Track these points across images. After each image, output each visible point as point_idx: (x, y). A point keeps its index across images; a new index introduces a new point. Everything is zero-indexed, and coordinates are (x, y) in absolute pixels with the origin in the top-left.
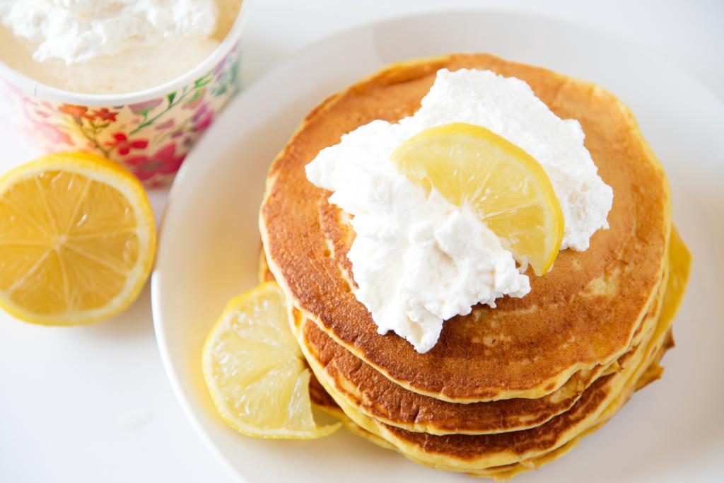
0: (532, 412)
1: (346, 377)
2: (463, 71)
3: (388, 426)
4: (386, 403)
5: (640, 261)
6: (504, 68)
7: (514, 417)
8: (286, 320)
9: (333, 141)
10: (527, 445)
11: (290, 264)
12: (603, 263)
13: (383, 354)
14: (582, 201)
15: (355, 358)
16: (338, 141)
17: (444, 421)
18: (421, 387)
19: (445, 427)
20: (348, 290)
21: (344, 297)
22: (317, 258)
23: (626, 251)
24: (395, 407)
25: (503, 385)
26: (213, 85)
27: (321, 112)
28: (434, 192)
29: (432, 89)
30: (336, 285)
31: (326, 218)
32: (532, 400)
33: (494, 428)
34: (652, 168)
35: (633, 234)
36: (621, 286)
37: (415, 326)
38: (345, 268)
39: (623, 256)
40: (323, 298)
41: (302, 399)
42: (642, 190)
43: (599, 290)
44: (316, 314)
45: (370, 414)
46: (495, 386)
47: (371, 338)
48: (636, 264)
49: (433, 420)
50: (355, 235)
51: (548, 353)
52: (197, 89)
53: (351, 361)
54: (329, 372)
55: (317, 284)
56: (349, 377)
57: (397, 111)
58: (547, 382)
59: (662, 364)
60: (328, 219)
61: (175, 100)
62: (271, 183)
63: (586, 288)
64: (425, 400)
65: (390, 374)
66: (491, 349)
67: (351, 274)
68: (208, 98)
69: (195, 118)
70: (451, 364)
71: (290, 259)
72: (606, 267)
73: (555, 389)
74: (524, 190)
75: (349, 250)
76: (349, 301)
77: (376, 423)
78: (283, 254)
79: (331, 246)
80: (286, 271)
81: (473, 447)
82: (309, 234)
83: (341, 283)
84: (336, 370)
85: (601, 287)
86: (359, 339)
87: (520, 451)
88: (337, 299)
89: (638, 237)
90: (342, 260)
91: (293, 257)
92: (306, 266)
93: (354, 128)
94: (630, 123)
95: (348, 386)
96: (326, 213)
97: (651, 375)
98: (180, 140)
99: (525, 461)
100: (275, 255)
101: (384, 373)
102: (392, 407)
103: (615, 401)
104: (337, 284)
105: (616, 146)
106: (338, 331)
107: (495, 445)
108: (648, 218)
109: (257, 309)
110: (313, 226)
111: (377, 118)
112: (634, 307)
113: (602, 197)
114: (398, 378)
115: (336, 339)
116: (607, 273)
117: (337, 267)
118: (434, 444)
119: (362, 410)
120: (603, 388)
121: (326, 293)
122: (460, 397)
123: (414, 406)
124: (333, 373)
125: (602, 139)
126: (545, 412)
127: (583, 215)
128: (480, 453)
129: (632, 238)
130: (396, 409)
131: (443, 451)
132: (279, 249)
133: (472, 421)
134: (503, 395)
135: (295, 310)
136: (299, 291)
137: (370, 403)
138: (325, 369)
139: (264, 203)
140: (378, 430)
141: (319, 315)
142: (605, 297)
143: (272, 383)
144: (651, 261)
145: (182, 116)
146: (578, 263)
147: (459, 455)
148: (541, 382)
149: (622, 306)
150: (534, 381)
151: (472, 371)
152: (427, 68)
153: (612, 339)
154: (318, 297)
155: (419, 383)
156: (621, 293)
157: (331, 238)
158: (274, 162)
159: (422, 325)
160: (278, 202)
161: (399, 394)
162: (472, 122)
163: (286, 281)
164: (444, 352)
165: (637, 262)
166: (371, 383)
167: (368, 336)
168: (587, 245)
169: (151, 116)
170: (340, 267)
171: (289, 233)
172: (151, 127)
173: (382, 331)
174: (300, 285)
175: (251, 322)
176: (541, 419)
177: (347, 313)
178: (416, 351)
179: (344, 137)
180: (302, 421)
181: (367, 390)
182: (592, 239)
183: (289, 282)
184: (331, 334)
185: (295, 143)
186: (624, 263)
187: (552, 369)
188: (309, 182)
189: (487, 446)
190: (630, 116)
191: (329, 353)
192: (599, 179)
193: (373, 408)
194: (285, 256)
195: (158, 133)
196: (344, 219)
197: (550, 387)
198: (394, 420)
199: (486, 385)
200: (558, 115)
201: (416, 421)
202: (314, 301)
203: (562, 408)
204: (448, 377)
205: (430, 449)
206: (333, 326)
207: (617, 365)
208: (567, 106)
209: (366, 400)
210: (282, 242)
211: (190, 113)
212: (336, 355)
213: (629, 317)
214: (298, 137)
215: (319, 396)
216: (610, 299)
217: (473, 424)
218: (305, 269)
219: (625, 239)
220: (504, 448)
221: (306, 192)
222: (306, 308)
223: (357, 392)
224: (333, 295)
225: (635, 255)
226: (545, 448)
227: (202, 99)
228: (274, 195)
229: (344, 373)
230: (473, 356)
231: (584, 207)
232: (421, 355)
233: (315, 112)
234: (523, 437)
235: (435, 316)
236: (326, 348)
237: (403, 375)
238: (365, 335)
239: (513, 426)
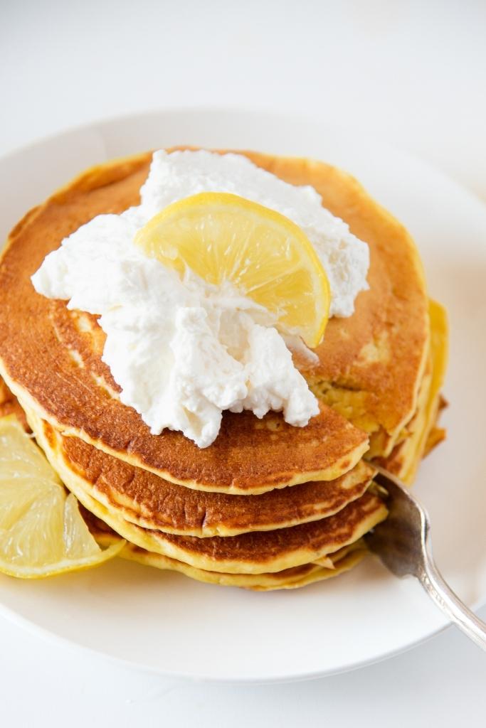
0: (326, 499)
1: (119, 491)
4: (168, 511)
7: (307, 507)
10: (324, 540)
11: (35, 383)
12: (369, 328)
13: (161, 455)
14: (343, 260)
15: (127, 466)
17: (235, 519)
18: (206, 483)
19: (237, 525)
20: (108, 396)
21: (106, 404)
22: (65, 371)
23: (389, 311)
24: (178, 514)
25: (297, 467)
27: (25, 227)
28: (188, 271)
30: (94, 394)
31: (63, 329)
32: (328, 482)
33: (290, 519)
35: (390, 294)
36: (393, 348)
37: (192, 418)
38: (100, 376)
40: (83, 410)
43: (372, 356)
44: (78, 427)
45: (151, 525)
46: (289, 469)
47: (145, 440)
48: (401, 323)
49: (224, 520)
50: (105, 336)
51: (335, 432)
53: (121, 473)
54: (99, 488)
55: (72, 396)
56: (123, 490)
58: (341, 461)
60: (66, 331)
63: (359, 356)
64: (211, 501)
65: (173, 475)
66: (276, 433)
67: (110, 379)
70: (237, 454)
71: (35, 377)
72: (373, 331)
73: (351, 467)
74: (287, 253)
75: (102, 353)
76: (113, 407)
78: (25, 373)
79: (76, 356)
80: (33, 390)
81: (267, 549)
82: (49, 349)
83: (99, 390)
84: (107, 486)
85: (373, 354)
86: (132, 444)
87: (316, 547)
88: (98, 408)
90: (94, 366)
91: (37, 375)
92: (55, 381)
95: (123, 500)
96: (62, 325)
99: (321, 559)
100: (15, 377)
101: (166, 476)
102: (175, 514)
104: (95, 392)
106: (106, 441)
107: (288, 544)
108: (401, 275)
110: (50, 341)
112: (410, 368)
113: (360, 252)
114: (183, 478)
115: (106, 450)
116: (376, 338)
117: (90, 377)
118: (223, 548)
119: (143, 523)
121: (85, 404)
122: (253, 486)
123: (200, 509)
124: (104, 489)
126: (339, 498)
127: (346, 275)
128: (274, 555)
130: (181, 516)
131: (234, 557)
132: (19, 370)
133: (266, 515)
134: (298, 479)
136: (54, 407)
137: (151, 514)
138: (95, 486)
140: (159, 547)
141: (82, 427)
146: (345, 331)
147: (253, 558)
148: (335, 462)
149: (398, 369)
150: (327, 461)
151: (261, 459)
153: (397, 405)
154: (77, 409)
155: (206, 479)
156: (394, 356)
157: (74, 348)
159: (201, 414)
161: (180, 499)
163: (36, 399)
164: (228, 443)
166: (148, 493)
167: (142, 439)
168: (353, 309)
170: (94, 375)
171: (25, 352)
173: (156, 430)
174: (53, 400)
176: (336, 506)
177: (113, 418)
178: (196, 446)
179: (65, 241)
181: (146, 501)
182: (356, 303)
183: (40, 400)
186: (389, 325)
187: (343, 448)
188: (40, 296)
189: (280, 545)
191: (96, 469)
193: (156, 519)
194: (27, 376)
196: (84, 328)
197: (345, 465)
198: (181, 527)
199: (279, 470)
201: (205, 525)
202: (73, 414)
203: (355, 494)
204: (236, 469)
205: (221, 556)
206: (101, 437)
209: (145, 511)
210: (21, 362)
212: (103, 471)
214: (7, 256)
216: (385, 364)
217: (268, 518)
220: (299, 545)
221: (32, 308)
222: (65, 423)
223: (134, 505)
224: (93, 404)
226: (342, 541)
229: (117, 487)
230: (259, 443)
231: (346, 267)
232: (203, 450)
233: (19, 228)
234: (317, 533)
235: (213, 405)
236: (91, 465)
237: (187, 474)
238: (138, 438)
239: (309, 515)
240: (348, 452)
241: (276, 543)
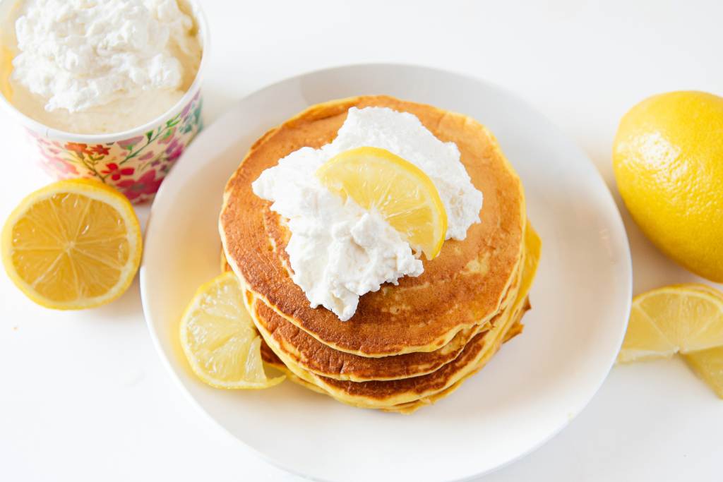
0: (428, 362)
1: (288, 341)
2: (368, 108)
3: (321, 377)
4: (318, 360)
5: (505, 246)
6: (399, 106)
7: (414, 367)
8: (242, 300)
9: (272, 163)
10: (425, 386)
11: (242, 258)
12: (477, 249)
13: (315, 323)
14: (460, 203)
15: (294, 326)
16: (277, 164)
17: (362, 372)
18: (345, 346)
19: (363, 376)
20: (287, 276)
21: (284, 281)
22: (263, 253)
23: (494, 239)
24: (325, 362)
25: (406, 343)
26: (181, 124)
27: (263, 143)
29: (346, 122)
30: (278, 273)
31: (269, 222)
32: (427, 353)
33: (400, 375)
34: (511, 176)
35: (498, 226)
36: (491, 265)
37: (338, 301)
38: (285, 260)
39: (492, 243)
40: (269, 283)
41: (255, 358)
42: (504, 193)
43: (475, 269)
44: (264, 295)
45: (306, 368)
46: (400, 343)
47: (305, 311)
48: (501, 248)
49: (355, 371)
50: (291, 234)
51: (438, 318)
52: (169, 128)
53: (291, 329)
54: (275, 337)
55: (264, 272)
56: (290, 341)
57: (320, 140)
58: (438, 340)
59: (522, 322)
61: (152, 138)
62: (226, 197)
63: (465, 267)
64: (348, 357)
65: (321, 337)
66: (396, 316)
67: (289, 264)
68: (178, 134)
69: (168, 151)
70: (366, 328)
71: (243, 254)
72: (479, 251)
73: (444, 344)
74: (416, 196)
75: (287, 245)
76: (288, 284)
77: (312, 374)
78: (237, 250)
79: (273, 243)
80: (240, 263)
81: (385, 390)
82: (257, 234)
83: (281, 270)
84: (280, 337)
85: (476, 267)
86: (297, 312)
87: (420, 391)
88: (279, 283)
89: (502, 228)
90: (282, 253)
91: (245, 252)
92: (255, 259)
93: (288, 154)
94: (493, 144)
95: (290, 347)
96: (269, 218)
97: (515, 331)
98: (158, 168)
99: (423, 399)
100: (231, 252)
101: (317, 337)
102: (323, 362)
103: (489, 351)
104: (279, 271)
105: (484, 161)
106: (280, 307)
107: (401, 388)
108: (509, 214)
109: (219, 292)
110: (259, 228)
111: (305, 145)
112: (501, 281)
113: (475, 200)
114: (327, 341)
115: (279, 313)
117: (278, 259)
118: (355, 389)
119: (301, 365)
120: (480, 342)
121: (270, 279)
122: (374, 352)
123: (340, 361)
124: (278, 338)
125: (474, 157)
126: (438, 361)
127: (461, 214)
128: (390, 394)
129: (498, 230)
130: (326, 364)
131: (362, 394)
132: (234, 247)
133: (384, 370)
134: (406, 350)
135: (248, 293)
136: (250, 278)
137: (306, 360)
138: (272, 335)
139: (222, 212)
140: (313, 379)
141: (266, 295)
142: (479, 274)
143: (232, 348)
144: (512, 246)
145: (158, 149)
146: (458, 249)
147: (374, 396)
148: (434, 340)
149: (492, 280)
150: (429, 339)
151: (382, 333)
152: (341, 108)
153: (486, 305)
154: (265, 282)
155: (343, 343)
156: (491, 271)
157: (273, 237)
158: (228, 182)
159: (344, 300)
160: (233, 211)
161: (328, 352)
162: (375, 147)
163: (241, 271)
164: (361, 319)
165: (503, 247)
166: (307, 345)
167: (303, 310)
168: (465, 236)
169: (135, 150)
170: (281, 258)
171: (241, 234)
172: (136, 158)
173: (313, 305)
174: (251, 272)
175: (215, 302)
176: (434, 367)
178: (339, 320)
179: (281, 161)
180: (256, 375)
181: (304, 350)
182: (469, 231)
183: (243, 271)
184: (275, 309)
185: (243, 166)
186: (493, 248)
187: (441, 329)
188: (255, 195)
189: (395, 389)
190: (493, 139)
191: (274, 323)
192: (471, 187)
193: (309, 364)
194: (239, 252)
195: (141, 162)
196: (283, 223)
197: (441, 343)
198: (325, 372)
199: (393, 344)
200: (440, 139)
201: (342, 372)
202: (262, 285)
203: (450, 358)
204: (364, 338)
205: (353, 392)
206: (277, 303)
207: (490, 324)
208: (446, 132)
209: (303, 358)
210: (237, 241)
211: (164, 147)
212: (279, 325)
213: (497, 289)
214: (246, 162)
215: (269, 356)
216: (483, 275)
217: (384, 373)
219: (493, 231)
220: (408, 389)
221: (254, 203)
222: (256, 290)
223: (296, 352)
224: (276, 280)
225: (501, 242)
226: (439, 388)
227: (173, 135)
228: (229, 206)
229: (286, 338)
230: (383, 322)
231: (461, 207)
232: (343, 322)
233: (259, 143)
234: (421, 382)
235: (352, 293)
236: (272, 320)
237: (330, 338)
238: (301, 309)
239: (414, 373)
240: (444, 333)
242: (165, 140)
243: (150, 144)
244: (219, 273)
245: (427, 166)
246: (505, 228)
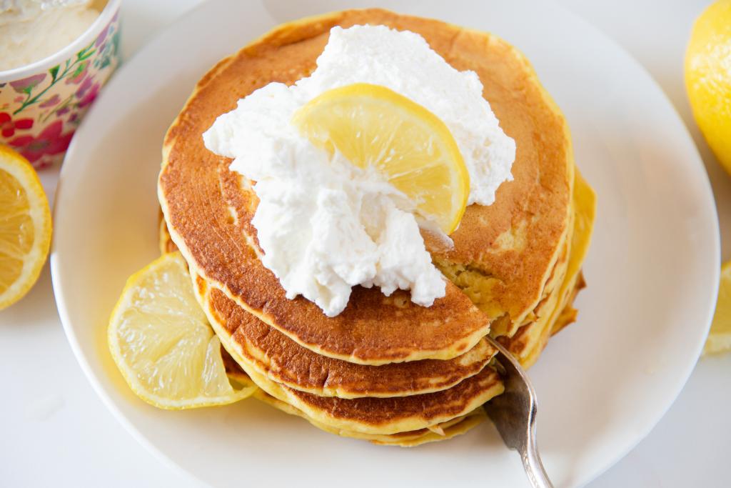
0: (443, 374)
1: (254, 343)
2: (356, 27)
3: (296, 392)
4: (294, 368)
5: (546, 210)
6: (398, 23)
7: (423, 380)
8: (190, 287)
9: (229, 107)
10: (436, 410)
11: (193, 234)
12: (510, 216)
13: (293, 319)
14: (486, 156)
15: (262, 324)
16: (234, 107)
17: (353, 385)
18: (332, 350)
19: (354, 390)
20: (254, 256)
21: (250, 264)
22: (220, 226)
23: (531, 201)
24: (303, 372)
25: (415, 345)
26: (96, 57)
27: (214, 77)
28: (337, 154)
29: (327, 48)
30: (241, 253)
31: (227, 185)
32: (443, 361)
33: (404, 390)
34: (552, 114)
35: (537, 183)
36: (528, 237)
37: (323, 289)
38: (250, 235)
39: (529, 207)
40: (229, 266)
41: (215, 364)
42: (543, 138)
43: (507, 244)
44: (223, 282)
45: (278, 380)
46: (407, 346)
47: (279, 303)
48: (542, 213)
49: (343, 383)
50: (258, 201)
51: (459, 315)
52: (80, 62)
53: (258, 327)
54: (236, 339)
55: (222, 252)
56: (257, 343)
57: (292, 71)
58: (458, 343)
59: (575, 306)
60: (229, 186)
61: (59, 75)
62: (167, 152)
63: (495, 243)
64: (335, 364)
65: (301, 338)
66: (402, 310)
67: (256, 241)
68: (92, 70)
69: (79, 93)
70: (362, 326)
71: (192, 229)
72: (512, 220)
73: (467, 350)
74: (429, 150)
75: (253, 216)
76: (256, 267)
77: (284, 389)
78: (185, 223)
80: (189, 241)
81: (382, 412)
82: (211, 202)
83: (246, 249)
84: (243, 337)
85: (509, 242)
86: (267, 305)
87: (429, 416)
88: (243, 266)
89: (542, 185)
90: (246, 226)
91: (195, 226)
92: (210, 235)
93: (250, 93)
94: (527, 70)
95: (256, 352)
96: (226, 180)
97: (566, 318)
98: (65, 117)
99: (433, 427)
100: (176, 225)
101: (294, 338)
102: (301, 372)
103: (533, 351)
104: (243, 251)
105: (515, 95)
106: (245, 298)
107: (403, 410)
108: (551, 166)
109: (157, 282)
110: (214, 194)
111: (271, 81)
112: (543, 259)
113: (505, 150)
114: (309, 343)
115: (244, 306)
116: (514, 226)
117: (242, 234)
118: (342, 409)
119: (271, 376)
120: (521, 339)
121: (232, 261)
122: (372, 358)
123: (323, 370)
124: (240, 340)
125: (501, 89)
126: (455, 374)
127: (488, 171)
128: (388, 419)
129: (536, 188)
130: (305, 374)
131: (351, 417)
132: (180, 219)
133: (382, 383)
134: (415, 356)
135: (199, 279)
136: (204, 260)
137: (279, 369)
138: (233, 336)
139: (162, 172)
140: (286, 397)
141: (226, 283)
142: (513, 251)
143: (183, 353)
144: (557, 209)
145: (66, 91)
146: (484, 219)
147: (368, 420)
148: (453, 343)
149: (530, 258)
150: (446, 342)
151: (383, 333)
152: (318, 26)
153: (523, 295)
154: (224, 265)
155: (330, 346)
156: (529, 245)
157: (233, 205)
158: (168, 132)
159: (331, 288)
160: (176, 171)
161: (307, 358)
162: (370, 82)
163: (190, 251)
164: (355, 314)
165: (543, 211)
166: (279, 349)
167: (277, 302)
168: (493, 199)
169: (34, 93)
170: (245, 233)
171: (189, 202)
172: (36, 105)
173: (290, 295)
174: (204, 253)
175: (152, 296)
176: (451, 381)
177: (255, 278)
178: (325, 314)
179: (240, 102)
180: (219, 386)
181: (276, 356)
182: (498, 192)
183: (193, 251)
184: (239, 301)
185: (188, 110)
186: (530, 214)
187: (463, 330)
188: (207, 150)
189: (395, 411)
190: (526, 63)
191: (236, 320)
192: (500, 131)
193: (282, 374)
194: (187, 226)
195: (43, 110)
196: (246, 186)
197: (462, 348)
198: (303, 385)
199: (398, 346)
200: (454, 67)
201: (326, 385)
202: (220, 269)
203: (472, 371)
204: (359, 340)
205: (339, 414)
206: (241, 294)
207: (533, 315)
208: (463, 57)
209: (274, 366)
210: (184, 212)
211: (74, 88)
212: (243, 322)
213: (538, 269)
214: (192, 103)
215: (232, 366)
216: (518, 252)
217: (384, 387)
218: (209, 237)
219: (530, 190)
220: (413, 413)
221: (204, 159)
222: (212, 277)
223: (265, 358)
224: (239, 262)
225: (541, 205)
226: (454, 414)
227: (86, 72)
228: (171, 164)
229: (252, 340)
230: (384, 317)
231: (488, 162)
232: (330, 318)
233: (208, 78)
234: (432, 403)
235: (342, 281)
236: (232, 315)
237: (313, 339)
238: (274, 301)
239: (423, 388)
240: (467, 335)
241: (391, 408)
242: (75, 79)
243: (55, 85)
244: (158, 255)
245: (439, 106)
246: (546, 186)
